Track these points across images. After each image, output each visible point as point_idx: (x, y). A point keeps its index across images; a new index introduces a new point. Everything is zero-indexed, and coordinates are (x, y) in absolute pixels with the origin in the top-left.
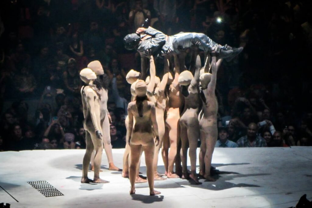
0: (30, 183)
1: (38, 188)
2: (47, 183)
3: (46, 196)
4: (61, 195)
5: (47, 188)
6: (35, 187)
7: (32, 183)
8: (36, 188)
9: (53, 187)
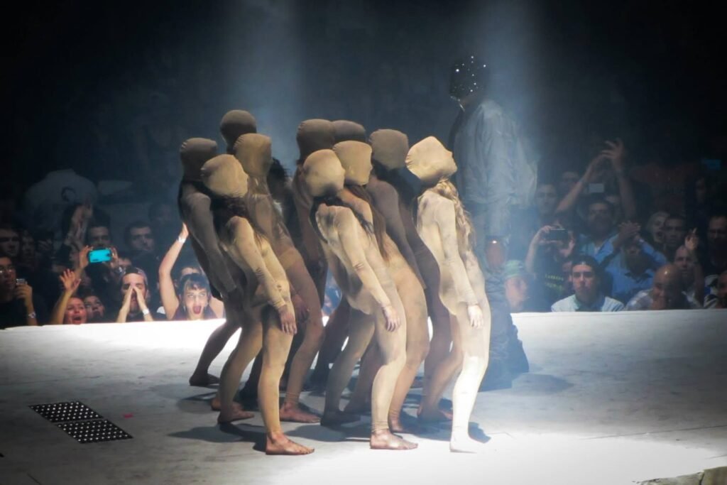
0: (35, 408)
1: (60, 420)
2: (85, 407)
3: (83, 442)
4: (123, 438)
5: (86, 421)
6: (49, 418)
7: (41, 407)
8: (54, 421)
9: (100, 417)
